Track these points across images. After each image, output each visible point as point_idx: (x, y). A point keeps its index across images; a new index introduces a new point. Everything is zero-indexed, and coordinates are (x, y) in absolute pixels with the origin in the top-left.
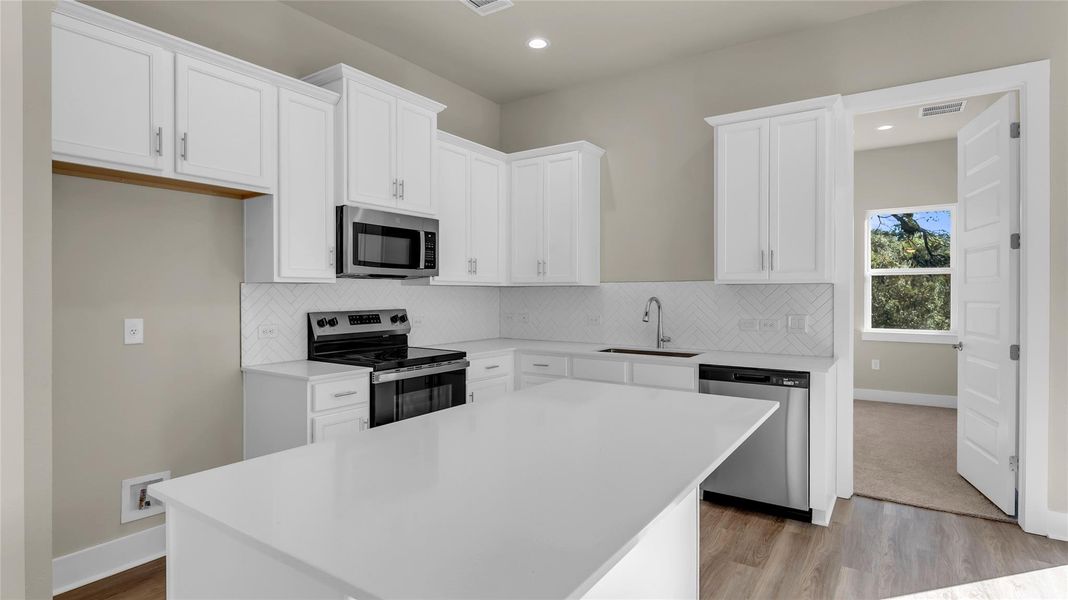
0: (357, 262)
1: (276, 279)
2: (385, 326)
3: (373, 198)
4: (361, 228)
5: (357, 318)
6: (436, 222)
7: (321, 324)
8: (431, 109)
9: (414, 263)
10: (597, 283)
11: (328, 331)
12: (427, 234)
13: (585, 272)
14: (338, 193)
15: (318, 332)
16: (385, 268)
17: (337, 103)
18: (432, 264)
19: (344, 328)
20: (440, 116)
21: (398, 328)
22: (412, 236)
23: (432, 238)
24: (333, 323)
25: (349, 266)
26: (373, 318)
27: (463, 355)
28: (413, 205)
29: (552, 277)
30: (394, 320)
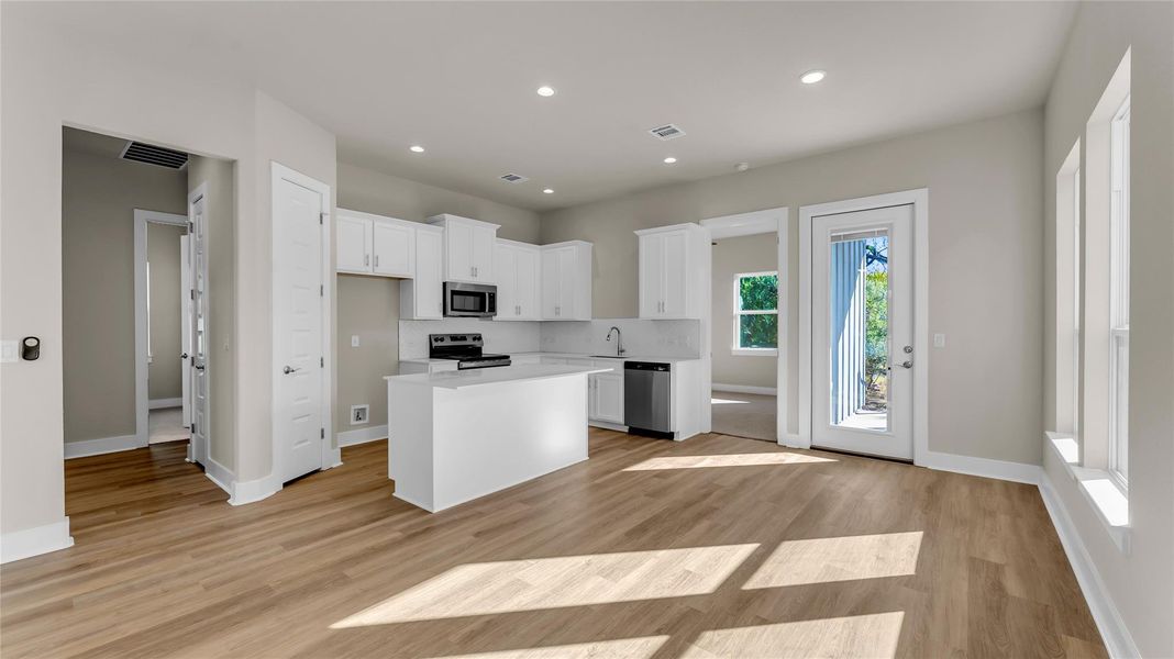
0: (452, 309)
1: (415, 318)
2: (469, 342)
3: (462, 277)
4: (454, 293)
5: (454, 338)
6: (495, 287)
7: (436, 340)
8: (493, 228)
9: (482, 309)
10: (590, 319)
11: (440, 344)
12: (490, 294)
13: (581, 312)
14: (444, 275)
15: (435, 344)
16: (463, 312)
17: (443, 232)
18: (493, 309)
19: (448, 343)
20: (498, 231)
21: (477, 343)
22: (482, 295)
23: (493, 297)
24: (442, 340)
25: (449, 312)
26: (463, 338)
27: (508, 357)
28: (483, 279)
29: (562, 317)
30: (474, 339)
